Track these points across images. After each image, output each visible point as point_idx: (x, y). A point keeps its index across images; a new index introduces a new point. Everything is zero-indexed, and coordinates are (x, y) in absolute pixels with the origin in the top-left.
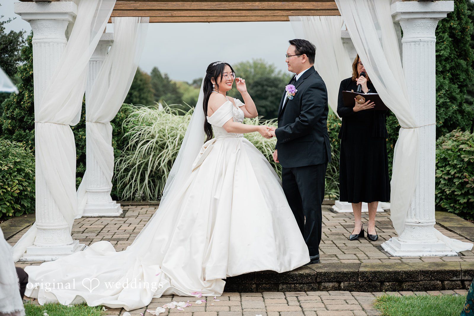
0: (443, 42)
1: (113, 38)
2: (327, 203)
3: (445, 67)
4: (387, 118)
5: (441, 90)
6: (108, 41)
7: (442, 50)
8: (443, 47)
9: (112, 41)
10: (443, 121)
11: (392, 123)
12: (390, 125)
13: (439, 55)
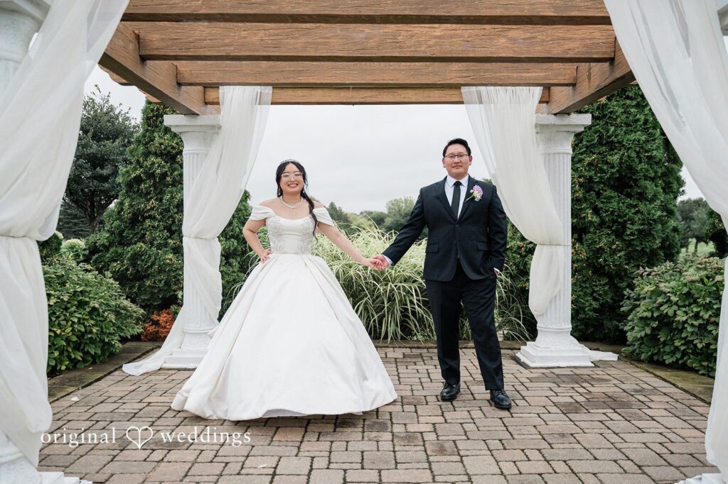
0: (654, 140)
1: (219, 121)
2: (506, 347)
3: (656, 172)
4: (584, 236)
5: (655, 201)
6: (213, 127)
7: (653, 150)
8: (654, 146)
9: (220, 127)
10: (660, 240)
11: (591, 244)
12: (588, 246)
13: (651, 156)
